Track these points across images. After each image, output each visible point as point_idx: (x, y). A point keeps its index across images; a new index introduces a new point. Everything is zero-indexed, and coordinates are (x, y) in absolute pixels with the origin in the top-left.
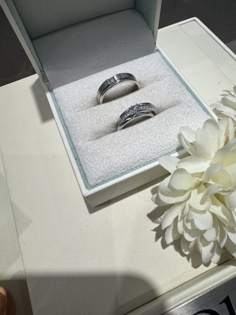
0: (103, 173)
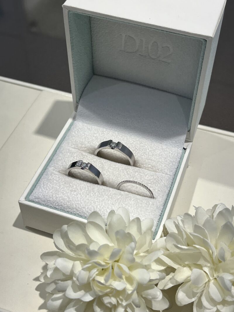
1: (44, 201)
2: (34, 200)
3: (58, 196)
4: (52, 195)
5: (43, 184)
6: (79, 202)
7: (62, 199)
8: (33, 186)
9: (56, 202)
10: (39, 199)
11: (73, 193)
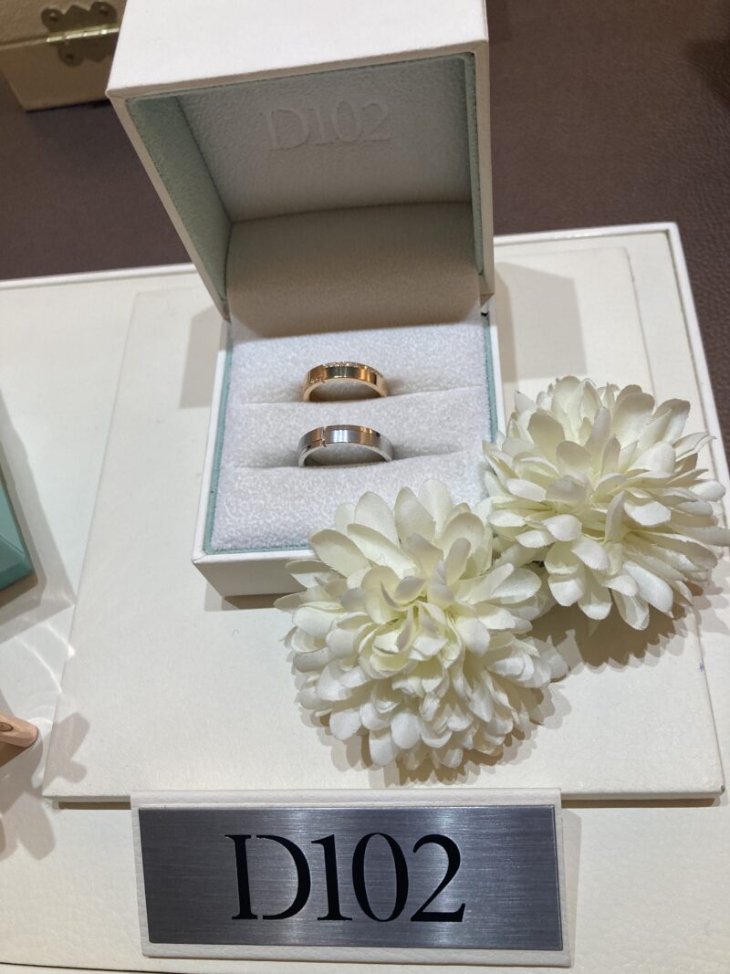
0: (239, 534)
1: (247, 542)
2: (224, 548)
3: (269, 521)
4: (258, 524)
5: (228, 505)
6: (320, 518)
7: (281, 525)
8: (208, 516)
9: (271, 535)
10: (234, 543)
11: (297, 502)
